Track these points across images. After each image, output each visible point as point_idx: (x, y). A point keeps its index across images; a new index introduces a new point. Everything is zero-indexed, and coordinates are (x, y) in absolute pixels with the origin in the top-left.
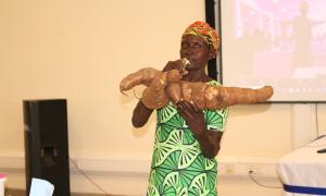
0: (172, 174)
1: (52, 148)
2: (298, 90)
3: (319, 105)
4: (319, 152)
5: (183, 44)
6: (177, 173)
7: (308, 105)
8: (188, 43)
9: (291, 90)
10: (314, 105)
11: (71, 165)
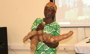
0: (43, 52)
1: (2, 42)
2: (79, 23)
3: (86, 28)
4: (87, 43)
5: (45, 9)
6: (44, 52)
7: (82, 28)
8: (46, 9)
9: (77, 23)
10: (84, 28)
11: (8, 48)
